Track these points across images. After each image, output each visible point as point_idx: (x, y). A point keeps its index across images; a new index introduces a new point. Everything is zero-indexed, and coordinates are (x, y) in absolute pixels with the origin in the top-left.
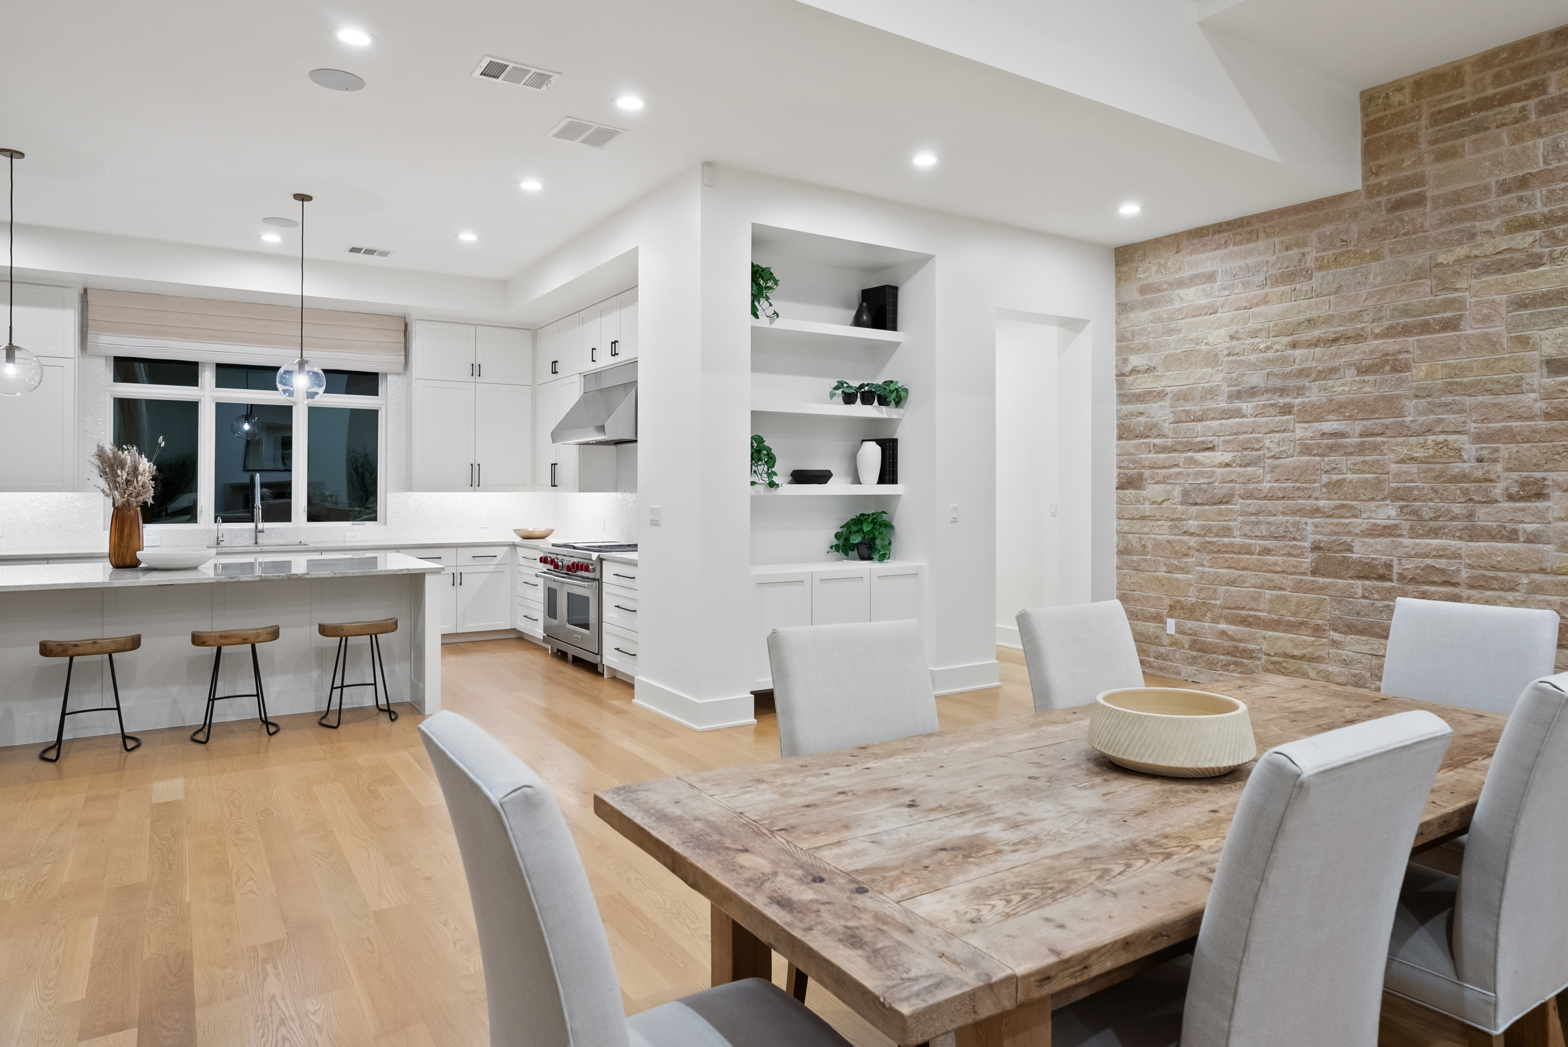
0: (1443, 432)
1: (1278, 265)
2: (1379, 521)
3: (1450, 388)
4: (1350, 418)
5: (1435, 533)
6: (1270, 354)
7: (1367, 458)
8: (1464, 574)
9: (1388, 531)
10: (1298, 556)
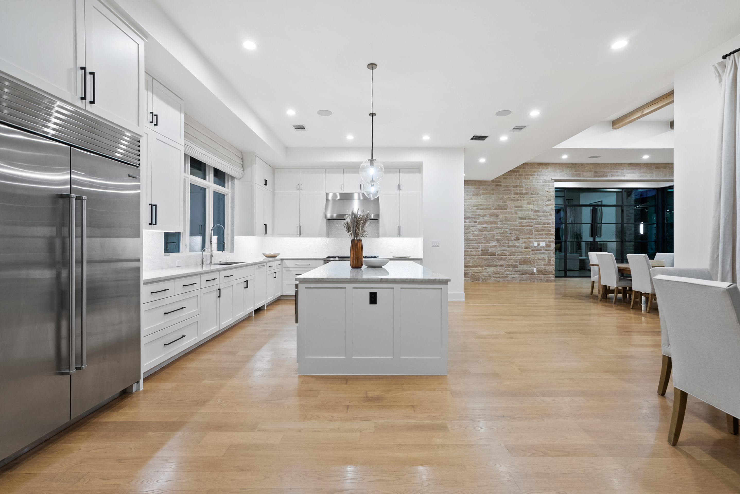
0: (504, 228)
1: (474, 192)
2: (494, 245)
3: (505, 220)
4: (488, 225)
5: (503, 246)
6: (472, 210)
7: (491, 232)
8: (508, 254)
9: (495, 246)
10: (478, 252)
